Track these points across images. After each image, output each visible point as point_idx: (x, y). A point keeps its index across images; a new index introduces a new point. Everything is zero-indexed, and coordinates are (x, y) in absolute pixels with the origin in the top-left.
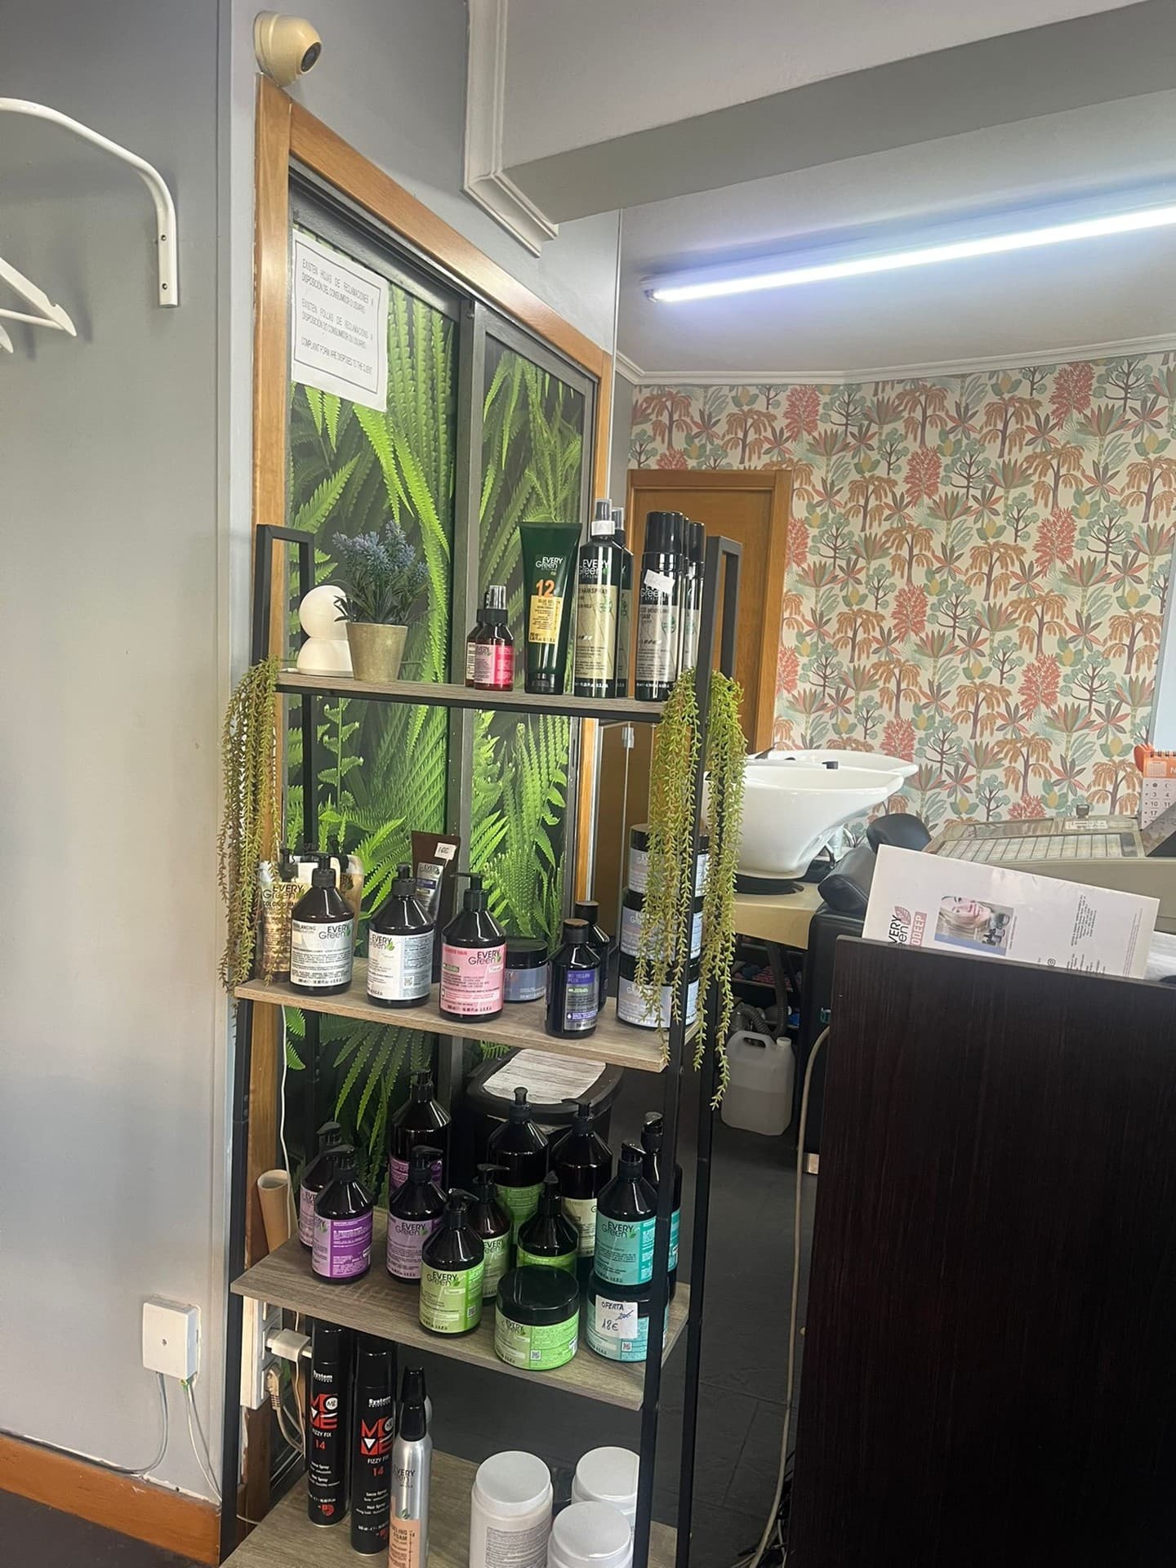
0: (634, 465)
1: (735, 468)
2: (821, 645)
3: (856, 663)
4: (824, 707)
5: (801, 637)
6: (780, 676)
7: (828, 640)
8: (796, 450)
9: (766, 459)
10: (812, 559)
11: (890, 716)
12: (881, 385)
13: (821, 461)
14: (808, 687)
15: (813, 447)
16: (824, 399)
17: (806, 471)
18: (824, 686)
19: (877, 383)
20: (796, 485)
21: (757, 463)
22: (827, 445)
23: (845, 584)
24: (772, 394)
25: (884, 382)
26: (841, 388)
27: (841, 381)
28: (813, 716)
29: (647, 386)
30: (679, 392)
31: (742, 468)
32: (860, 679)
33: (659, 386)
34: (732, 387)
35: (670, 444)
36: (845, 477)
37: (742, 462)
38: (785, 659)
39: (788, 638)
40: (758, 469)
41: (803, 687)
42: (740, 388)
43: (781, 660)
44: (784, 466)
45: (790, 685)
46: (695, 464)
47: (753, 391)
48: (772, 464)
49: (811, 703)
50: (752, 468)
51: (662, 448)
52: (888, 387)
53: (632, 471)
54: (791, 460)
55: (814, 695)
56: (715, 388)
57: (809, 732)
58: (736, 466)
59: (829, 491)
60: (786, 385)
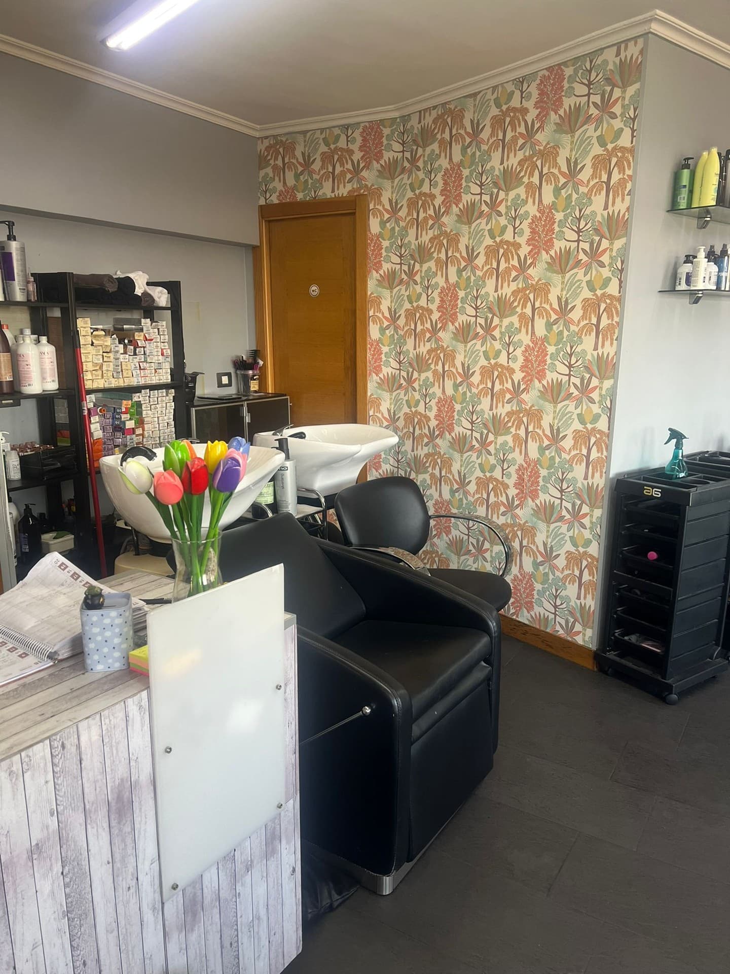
0: (262, 202)
1: (329, 197)
2: (396, 336)
3: (418, 350)
4: (400, 386)
5: (382, 330)
6: (370, 363)
7: (400, 332)
8: (369, 176)
9: (349, 187)
10: (386, 266)
11: (439, 393)
12: (422, 112)
13: (387, 184)
14: (390, 370)
15: (381, 174)
16: (386, 131)
17: (377, 193)
18: (400, 369)
19: (420, 112)
20: (371, 206)
21: (344, 191)
22: (391, 171)
23: (408, 285)
24: (350, 132)
25: (423, 110)
26: (398, 120)
27: (396, 114)
28: (395, 394)
29: (266, 138)
30: (287, 140)
31: (333, 196)
32: (420, 363)
33: (275, 137)
34: (322, 130)
35: (285, 183)
36: (404, 196)
37: (333, 191)
38: (373, 349)
39: (374, 332)
40: (344, 195)
41: (386, 371)
42: (328, 131)
43: (370, 349)
44: (362, 191)
45: (378, 370)
46: (302, 197)
47: (337, 131)
48: (353, 190)
49: (391, 384)
50: (340, 196)
51: (279, 186)
52: (427, 114)
53: (261, 206)
54: (366, 185)
55: (394, 377)
56: (311, 132)
57: (393, 406)
58: (329, 195)
59: (395, 209)
60: (359, 123)
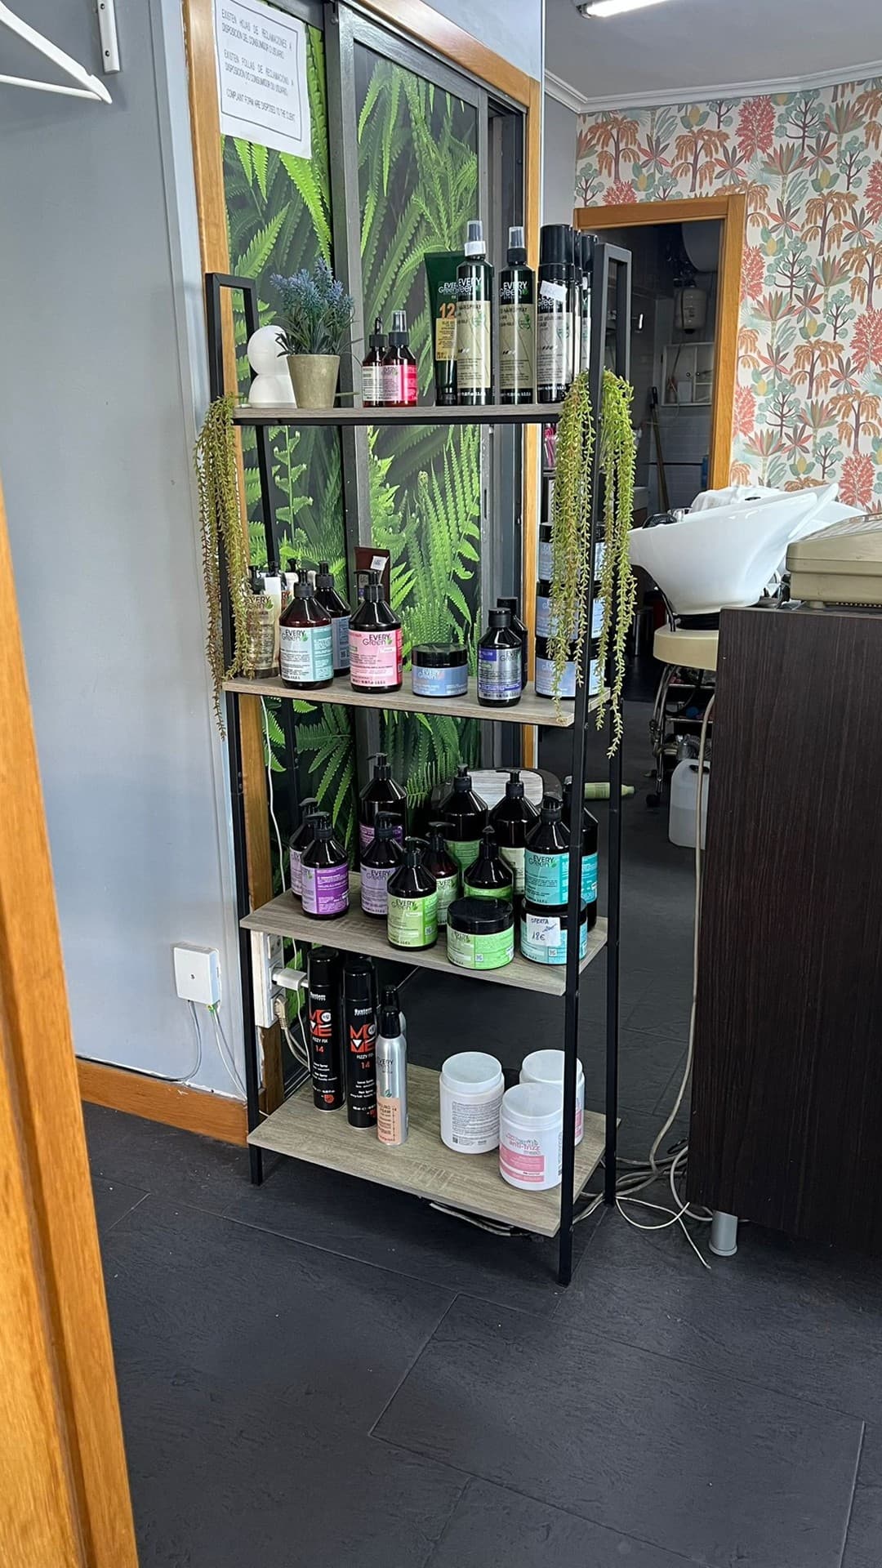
0: (580, 204)
1: (685, 197)
2: (777, 382)
3: (814, 399)
4: (781, 447)
5: (757, 375)
6: (736, 419)
7: (784, 376)
8: (750, 170)
9: (718, 184)
10: (767, 291)
11: (848, 452)
12: (840, 87)
13: (776, 180)
14: (765, 428)
15: (767, 166)
16: (779, 110)
17: (761, 193)
18: (782, 425)
19: (836, 87)
20: (751, 210)
21: (709, 189)
22: (782, 163)
23: (802, 314)
24: (724, 109)
25: (843, 85)
26: (798, 96)
27: (797, 88)
28: (770, 458)
29: (591, 114)
30: (625, 118)
31: (693, 197)
32: (819, 416)
33: (604, 113)
34: (681, 106)
35: (617, 178)
36: (801, 197)
37: (693, 189)
38: (741, 400)
39: (744, 377)
40: (710, 195)
41: (760, 428)
42: (690, 107)
43: (737, 401)
44: (737, 190)
45: (747, 427)
46: (644, 197)
47: (703, 108)
48: (724, 188)
49: (769, 445)
50: (704, 196)
51: (609, 182)
52: (848, 90)
53: (578, 209)
54: (744, 182)
55: (771, 435)
56: (662, 109)
57: (766, 475)
58: (687, 194)
59: (786, 213)
60: (739, 98)
